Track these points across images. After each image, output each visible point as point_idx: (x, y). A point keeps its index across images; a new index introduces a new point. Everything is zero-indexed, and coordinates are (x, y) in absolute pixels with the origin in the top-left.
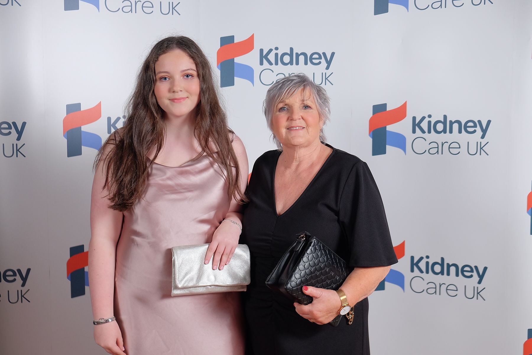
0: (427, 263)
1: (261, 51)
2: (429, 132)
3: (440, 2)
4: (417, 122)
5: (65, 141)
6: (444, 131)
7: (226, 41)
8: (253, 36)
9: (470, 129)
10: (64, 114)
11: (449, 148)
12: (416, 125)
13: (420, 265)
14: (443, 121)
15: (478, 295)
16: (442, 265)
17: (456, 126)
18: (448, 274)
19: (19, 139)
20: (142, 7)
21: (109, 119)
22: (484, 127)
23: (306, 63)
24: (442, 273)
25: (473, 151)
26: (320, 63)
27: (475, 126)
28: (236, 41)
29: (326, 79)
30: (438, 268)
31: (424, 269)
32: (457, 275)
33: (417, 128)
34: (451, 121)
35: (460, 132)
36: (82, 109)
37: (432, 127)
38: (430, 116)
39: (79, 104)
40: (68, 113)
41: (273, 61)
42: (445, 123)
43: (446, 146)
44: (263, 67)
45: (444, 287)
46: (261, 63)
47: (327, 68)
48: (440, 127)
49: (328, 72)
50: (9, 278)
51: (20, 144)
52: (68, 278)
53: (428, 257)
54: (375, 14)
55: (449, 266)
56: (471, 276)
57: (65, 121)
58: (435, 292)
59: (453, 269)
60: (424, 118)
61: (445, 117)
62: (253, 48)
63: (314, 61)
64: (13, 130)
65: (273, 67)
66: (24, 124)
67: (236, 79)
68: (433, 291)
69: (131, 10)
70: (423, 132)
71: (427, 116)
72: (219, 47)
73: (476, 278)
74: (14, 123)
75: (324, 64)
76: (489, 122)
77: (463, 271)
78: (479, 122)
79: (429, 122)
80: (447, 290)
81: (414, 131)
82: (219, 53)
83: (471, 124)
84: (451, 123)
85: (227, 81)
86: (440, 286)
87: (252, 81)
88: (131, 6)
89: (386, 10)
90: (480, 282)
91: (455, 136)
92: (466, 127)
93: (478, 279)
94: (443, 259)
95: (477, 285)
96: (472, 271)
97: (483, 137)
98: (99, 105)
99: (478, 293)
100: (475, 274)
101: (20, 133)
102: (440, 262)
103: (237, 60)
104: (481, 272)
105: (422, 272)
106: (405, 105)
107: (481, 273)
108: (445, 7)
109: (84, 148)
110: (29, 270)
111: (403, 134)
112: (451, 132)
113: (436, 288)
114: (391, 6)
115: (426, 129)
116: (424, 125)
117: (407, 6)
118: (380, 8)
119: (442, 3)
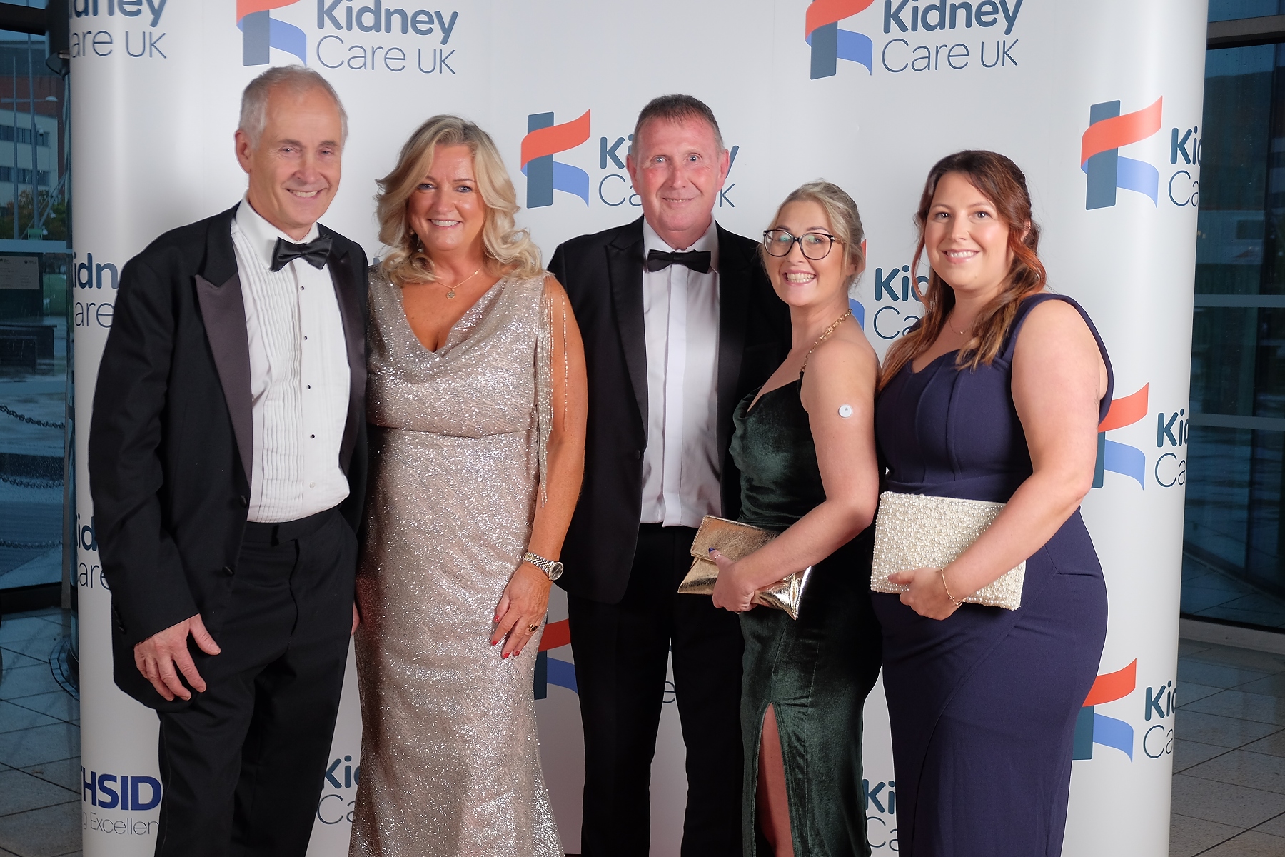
1: (604, 141)
2: (905, 297)
4: (883, 279)
7: (540, 122)
8: (588, 113)
12: (882, 284)
20: (386, 58)
28: (557, 122)
33: (883, 291)
37: (910, 289)
38: (905, 269)
44: (606, 172)
46: (603, 165)
54: (814, 75)
60: (896, 272)
62: (588, 136)
67: (556, 193)
69: (365, 64)
70: (895, 297)
71: (900, 269)
72: (524, 132)
79: (905, 280)
81: (878, 297)
82: (526, 144)
85: (541, 196)
88: (365, 57)
89: (832, 72)
103: (559, 157)
106: (863, 247)
108: (936, 69)
111: (860, 303)
114: (840, 62)
115: (899, 291)
116: (896, 285)
117: (869, 65)
118: (823, 66)
119: (930, 59)
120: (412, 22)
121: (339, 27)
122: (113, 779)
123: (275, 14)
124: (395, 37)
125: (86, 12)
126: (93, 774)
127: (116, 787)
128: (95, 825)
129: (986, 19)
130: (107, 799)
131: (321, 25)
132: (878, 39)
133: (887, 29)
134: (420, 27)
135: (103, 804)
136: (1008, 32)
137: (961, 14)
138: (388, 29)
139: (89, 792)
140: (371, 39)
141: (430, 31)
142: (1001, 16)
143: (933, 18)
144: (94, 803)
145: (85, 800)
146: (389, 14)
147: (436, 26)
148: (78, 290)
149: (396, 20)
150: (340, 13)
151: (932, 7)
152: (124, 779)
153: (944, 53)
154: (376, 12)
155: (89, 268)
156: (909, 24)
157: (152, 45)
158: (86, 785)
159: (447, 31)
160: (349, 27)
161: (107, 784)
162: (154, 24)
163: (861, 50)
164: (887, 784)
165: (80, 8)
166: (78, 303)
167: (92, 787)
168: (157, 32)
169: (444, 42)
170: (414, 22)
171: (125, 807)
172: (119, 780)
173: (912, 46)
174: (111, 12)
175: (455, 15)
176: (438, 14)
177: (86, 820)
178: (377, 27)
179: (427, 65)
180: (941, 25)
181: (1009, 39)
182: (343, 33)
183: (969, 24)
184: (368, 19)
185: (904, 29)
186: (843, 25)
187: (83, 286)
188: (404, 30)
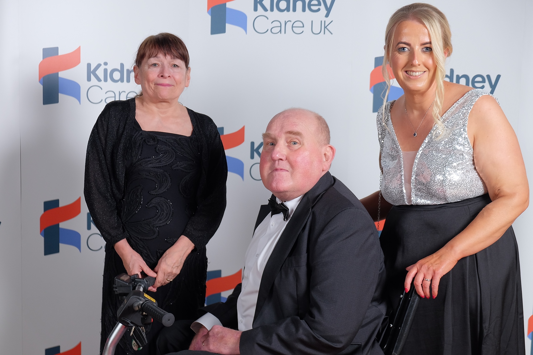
10: (41, 59)
21: (89, 65)
23: (304, 10)
26: (319, 10)
27: (484, 81)
29: (325, 27)
34: (458, 76)
36: (60, 53)
39: (57, 49)
40: (44, 57)
41: (268, 7)
44: (257, 14)
46: (256, 9)
47: (327, 16)
49: (328, 20)
52: (41, 234)
57: (41, 66)
63: (314, 8)
65: (268, 13)
67: (228, 26)
75: (323, 11)
76: (499, 77)
78: (488, 76)
83: (479, 79)
84: (458, 78)
85: (218, 28)
87: (245, 29)
98: (78, 50)
109: (61, 96)
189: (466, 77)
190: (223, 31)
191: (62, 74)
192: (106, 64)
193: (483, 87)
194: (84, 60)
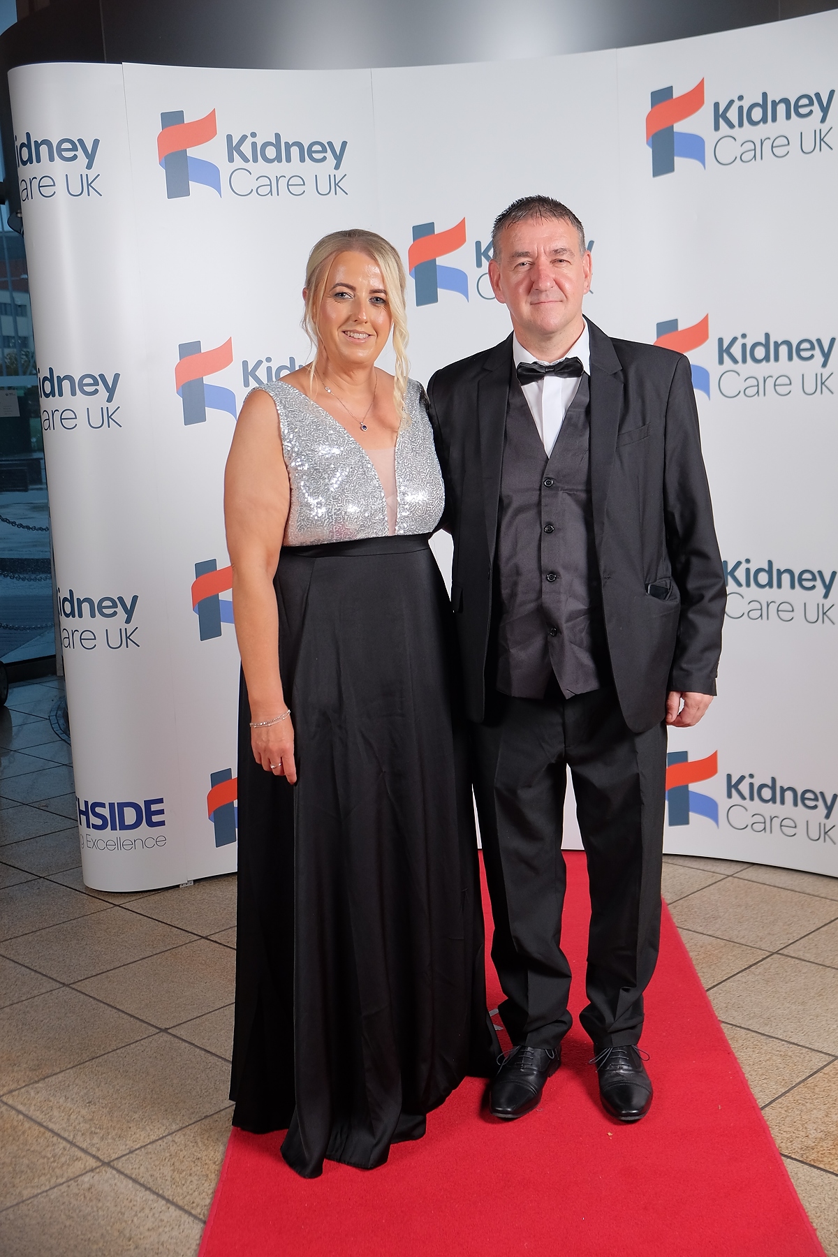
0: (748, 570)
1: (478, 244)
2: (744, 361)
3: (754, 152)
4: (725, 346)
5: (179, 400)
6: (767, 358)
7: (423, 232)
8: (463, 221)
9: (804, 354)
10: (176, 359)
11: (775, 385)
12: (724, 351)
13: (736, 574)
14: (764, 342)
15: (825, 616)
16: (770, 572)
17: (783, 350)
18: (779, 586)
19: (110, 400)
20: (288, 185)
21: (245, 364)
22: (826, 350)
24: (770, 584)
25: (810, 387)
27: (813, 348)
28: (438, 230)
30: (763, 578)
31: (743, 580)
32: (793, 587)
33: (725, 356)
34: (776, 343)
35: (790, 358)
37: (748, 354)
38: (744, 336)
39: (197, 344)
40: (182, 356)
42: (767, 346)
43: (770, 382)
44: (481, 272)
45: (773, 607)
46: (479, 264)
48: (760, 352)
50: (106, 611)
51: (112, 408)
52: (194, 610)
53: (748, 561)
54: (656, 174)
55: (780, 573)
56: (814, 587)
57: (178, 370)
58: (761, 615)
59: (786, 578)
60: (735, 339)
61: (767, 336)
62: (465, 241)
64: (101, 387)
66: (117, 376)
67: (441, 292)
68: (758, 613)
69: (271, 191)
70: (735, 361)
71: (739, 337)
72: (411, 241)
73: (820, 589)
74: (102, 376)
76: (833, 340)
77: (801, 580)
78: (819, 341)
79: (744, 346)
80: (778, 611)
81: (721, 362)
82: (411, 252)
83: (806, 345)
84: (777, 345)
85: (426, 295)
86: (768, 606)
88: (271, 185)
89: (670, 169)
90: (826, 596)
91: (783, 366)
92: (798, 350)
93: (824, 591)
94: (770, 563)
95: (822, 601)
96: (814, 579)
97: (824, 365)
98: (229, 343)
99: (824, 614)
100: (819, 583)
101: (111, 391)
102: (767, 569)
103: (441, 261)
104: (827, 579)
105: (740, 585)
106: (705, 320)
107: (827, 582)
108: (762, 159)
109: (209, 411)
110: (135, 598)
111: (705, 368)
112: (777, 359)
113: (761, 609)
114: (678, 161)
115: (739, 356)
116: (736, 351)
117: (703, 162)
118: (663, 165)
119: (756, 151)
120: (308, 152)
121: (246, 160)
122: (103, 805)
123: (192, 152)
124: (294, 167)
125: (30, 160)
126: (86, 803)
127: (105, 812)
128: (91, 844)
129: (803, 111)
130: (99, 822)
131: (231, 159)
132: (710, 137)
133: (717, 128)
134: (315, 155)
135: (95, 827)
136: (823, 120)
137: (781, 108)
138: (289, 160)
139: (83, 818)
140: (275, 169)
141: (324, 159)
142: (816, 108)
143: (757, 114)
144: (88, 826)
145: (81, 824)
146: (288, 146)
147: (329, 154)
148: (43, 400)
149: (295, 151)
150: (246, 149)
151: (756, 105)
152: (112, 805)
153: (767, 144)
154: (277, 145)
155: (52, 381)
156: (735, 122)
157: (88, 185)
158: (81, 812)
159: (339, 158)
160: (255, 160)
161: (98, 810)
162: (89, 166)
163: (695, 148)
164: (747, 776)
165: (25, 157)
166: (45, 411)
167: (86, 813)
168: (92, 174)
169: (337, 167)
170: (310, 152)
171: (114, 828)
172: (107, 806)
173: (740, 141)
174: (52, 159)
175: (344, 144)
176: (330, 144)
177: (83, 840)
178: (278, 158)
179: (324, 188)
180: (764, 120)
181: (825, 127)
182: (250, 165)
183: (788, 117)
184: (271, 152)
185: (731, 126)
186: (679, 127)
187: (47, 396)
188: (302, 160)
189: (788, 343)
190: (434, 299)
191: (208, 380)
192: (269, 360)
193: (812, 356)
194: (238, 357)
